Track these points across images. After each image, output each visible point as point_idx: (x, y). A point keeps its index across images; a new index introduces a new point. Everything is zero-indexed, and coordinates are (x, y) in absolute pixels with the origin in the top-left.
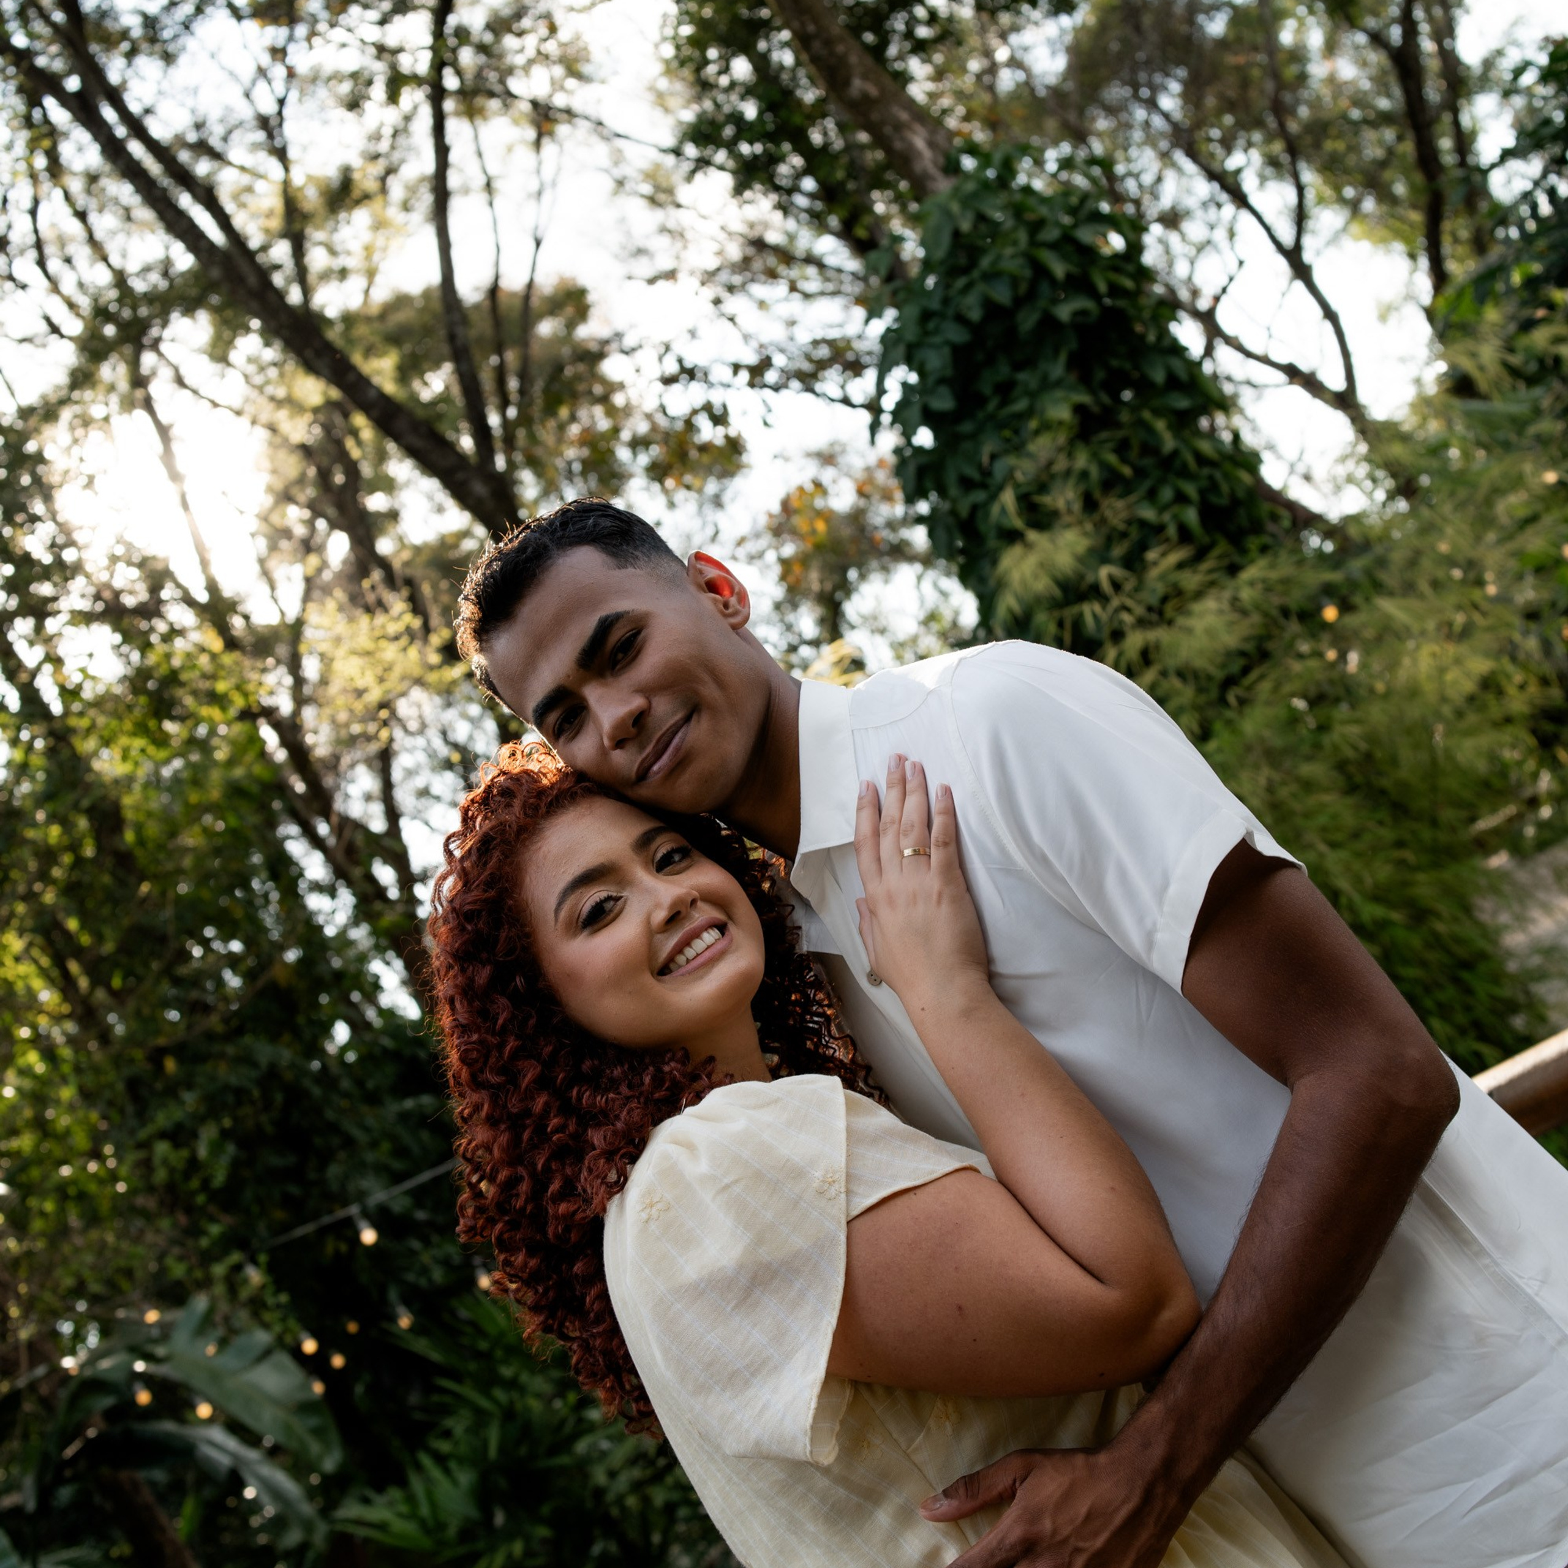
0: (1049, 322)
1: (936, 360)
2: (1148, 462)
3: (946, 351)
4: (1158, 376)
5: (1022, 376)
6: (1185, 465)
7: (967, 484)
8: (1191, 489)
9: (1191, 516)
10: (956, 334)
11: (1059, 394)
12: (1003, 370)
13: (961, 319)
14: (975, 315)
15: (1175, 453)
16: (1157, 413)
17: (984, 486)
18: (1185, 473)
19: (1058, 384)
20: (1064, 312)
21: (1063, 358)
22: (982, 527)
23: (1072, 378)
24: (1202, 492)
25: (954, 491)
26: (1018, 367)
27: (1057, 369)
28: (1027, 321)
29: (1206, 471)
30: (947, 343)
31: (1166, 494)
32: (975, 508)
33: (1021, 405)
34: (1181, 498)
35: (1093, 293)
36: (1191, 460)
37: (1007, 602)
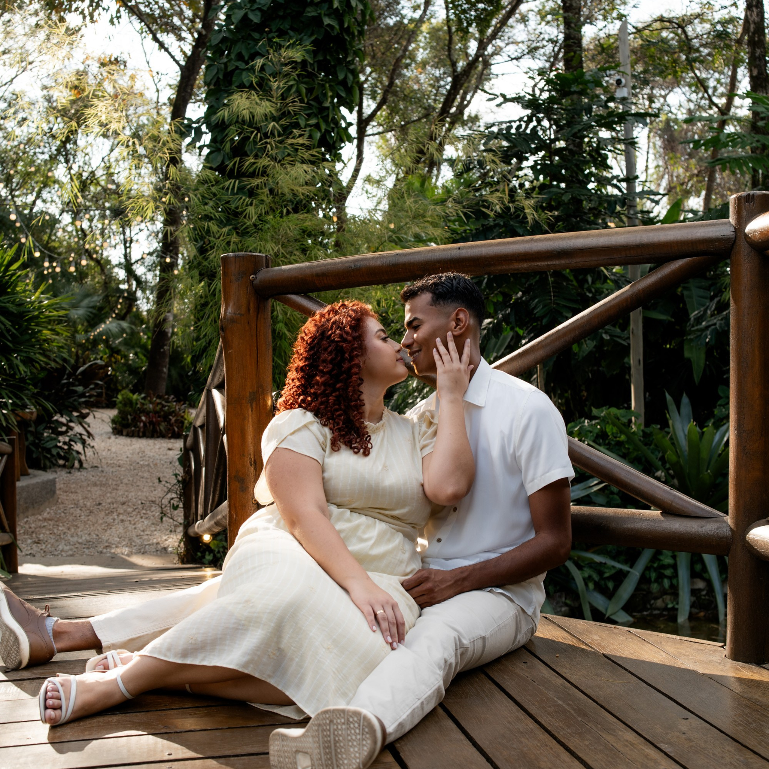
0: (318, 20)
4: (341, 77)
5: (291, 33)
6: (328, 116)
7: (240, 57)
8: (323, 127)
9: (318, 135)
11: (301, 50)
12: (286, 26)
15: (328, 108)
17: (247, 63)
18: (325, 119)
20: (327, 21)
21: (313, 38)
22: (234, 79)
24: (326, 130)
25: (233, 56)
26: (292, 29)
28: (310, 13)
29: (332, 125)
31: (313, 121)
32: (236, 68)
34: (317, 126)
35: (341, 23)
36: (331, 116)
37: (224, 113)
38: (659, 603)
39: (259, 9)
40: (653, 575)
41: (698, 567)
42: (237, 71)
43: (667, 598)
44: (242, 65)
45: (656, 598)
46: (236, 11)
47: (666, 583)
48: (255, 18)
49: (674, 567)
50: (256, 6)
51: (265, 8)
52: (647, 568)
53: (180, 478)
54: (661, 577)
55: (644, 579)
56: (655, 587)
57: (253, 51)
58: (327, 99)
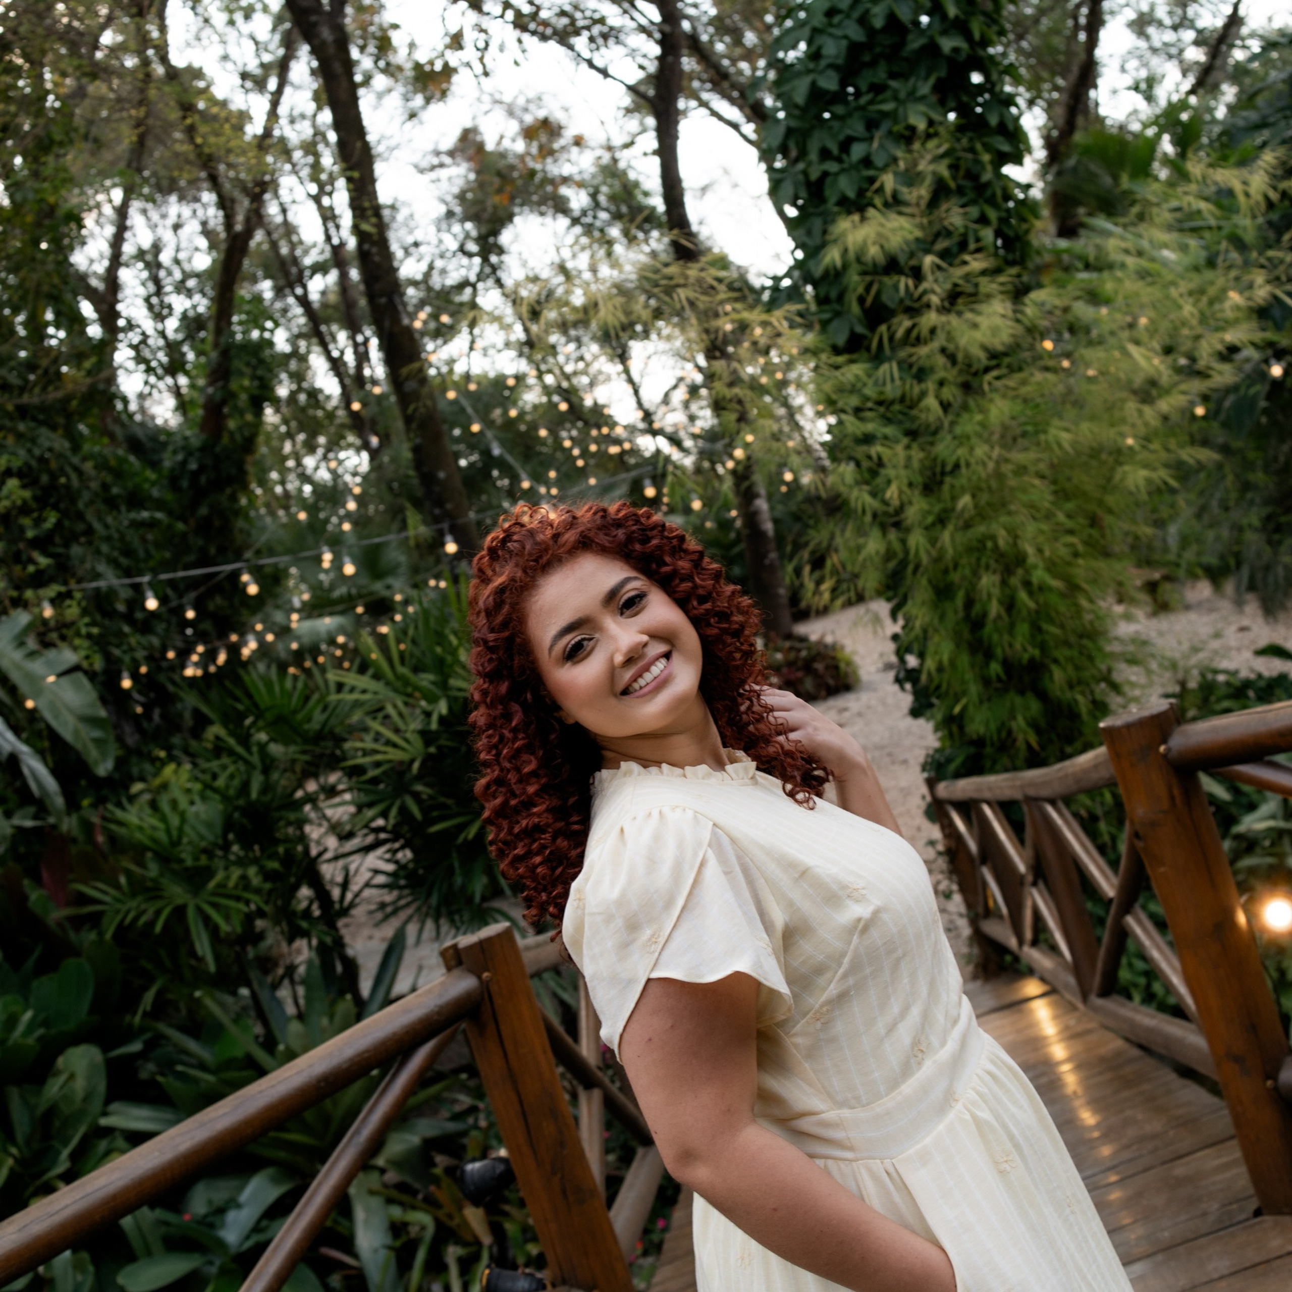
0: (932, 49)
1: (832, 49)
2: (967, 183)
3: (844, 43)
4: (993, 120)
5: (894, 84)
6: (994, 195)
7: (825, 154)
8: (992, 214)
10: (856, 33)
11: (922, 108)
12: (880, 74)
13: (863, 21)
14: (878, 23)
16: (987, 148)
17: (839, 160)
18: (992, 202)
19: (922, 98)
20: (947, 44)
21: (932, 80)
22: (828, 192)
23: (934, 99)
26: (893, 76)
27: (925, 89)
28: (915, 43)
30: (846, 37)
31: (974, 211)
32: (825, 174)
33: (888, 107)
34: (983, 220)
35: (967, 34)
36: (999, 193)
37: (833, 256)
39: (831, 66)
42: (829, 180)
44: (832, 167)
46: (796, 82)
48: (829, 82)
50: (823, 63)
51: (840, 61)
53: (940, 847)
57: (841, 137)
58: (983, 168)
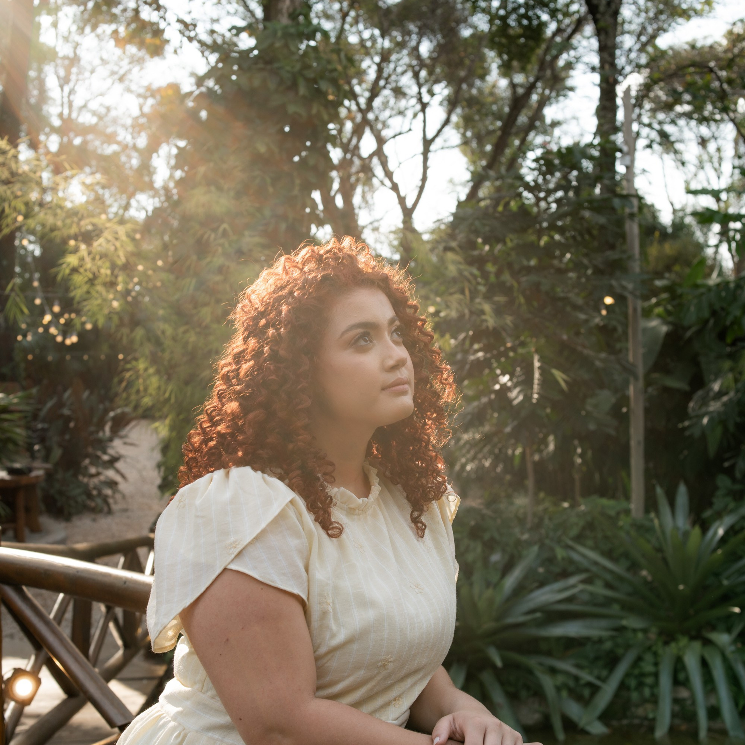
38: (640, 711)
40: (633, 683)
41: (681, 676)
43: (649, 706)
45: (637, 706)
47: (647, 692)
49: (656, 675)
52: (627, 675)
54: (641, 685)
55: (623, 686)
56: (635, 696)
